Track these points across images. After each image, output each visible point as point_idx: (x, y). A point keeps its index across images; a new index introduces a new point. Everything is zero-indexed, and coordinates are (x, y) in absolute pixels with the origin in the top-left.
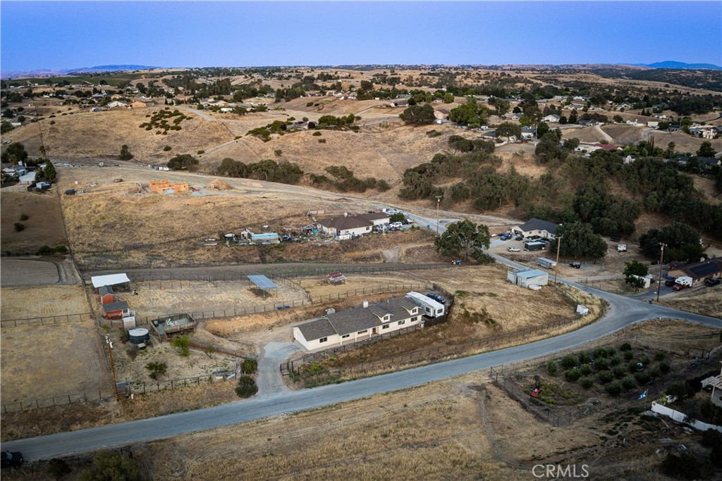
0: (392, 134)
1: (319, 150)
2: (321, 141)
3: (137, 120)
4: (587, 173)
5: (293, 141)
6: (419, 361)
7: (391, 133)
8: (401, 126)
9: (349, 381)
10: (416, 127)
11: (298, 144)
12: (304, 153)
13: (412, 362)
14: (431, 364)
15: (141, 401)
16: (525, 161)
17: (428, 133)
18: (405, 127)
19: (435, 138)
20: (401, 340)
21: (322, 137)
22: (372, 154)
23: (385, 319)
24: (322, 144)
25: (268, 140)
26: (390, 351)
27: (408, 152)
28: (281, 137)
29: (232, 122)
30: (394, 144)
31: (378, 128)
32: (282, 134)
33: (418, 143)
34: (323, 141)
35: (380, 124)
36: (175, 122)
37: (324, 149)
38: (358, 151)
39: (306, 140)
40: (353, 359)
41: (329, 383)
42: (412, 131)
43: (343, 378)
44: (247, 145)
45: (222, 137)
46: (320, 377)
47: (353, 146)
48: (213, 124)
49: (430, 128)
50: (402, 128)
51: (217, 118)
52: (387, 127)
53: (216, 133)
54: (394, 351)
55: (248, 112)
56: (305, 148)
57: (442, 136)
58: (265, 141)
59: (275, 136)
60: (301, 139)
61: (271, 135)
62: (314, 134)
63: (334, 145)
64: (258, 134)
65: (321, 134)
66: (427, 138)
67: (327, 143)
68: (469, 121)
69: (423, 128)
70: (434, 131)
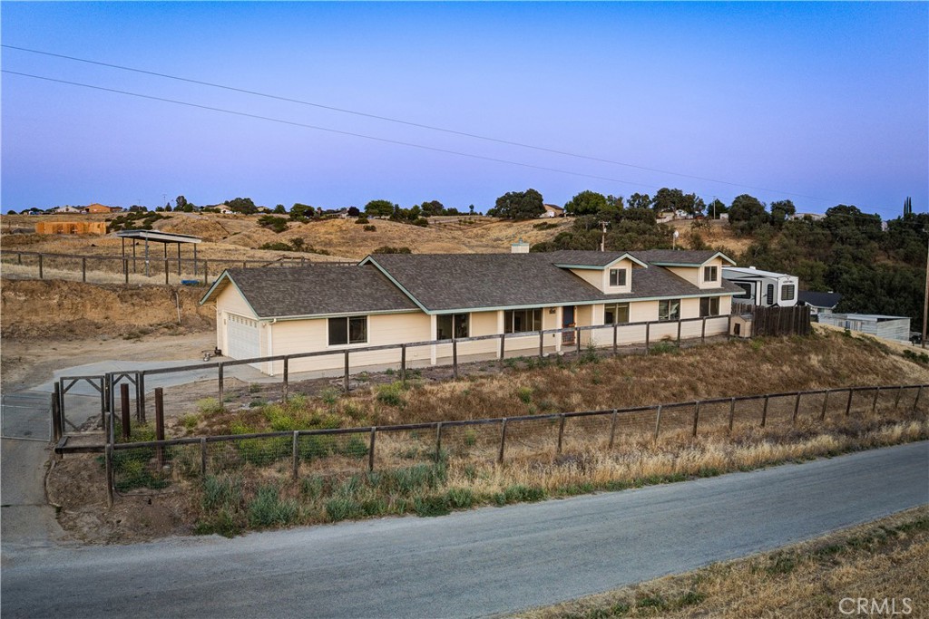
0: (480, 232)
1: (364, 240)
2: (367, 229)
4: (830, 238)
5: (323, 230)
6: (798, 437)
7: (478, 230)
8: (492, 223)
9: (497, 501)
10: (516, 222)
11: (331, 233)
13: (775, 438)
14: (848, 449)
16: (713, 235)
17: (535, 226)
18: (498, 224)
19: (549, 231)
20: (692, 359)
21: (370, 225)
22: (450, 245)
23: (613, 282)
24: (370, 233)
25: (283, 230)
26: (663, 394)
28: (304, 226)
29: (232, 222)
30: (484, 240)
31: (458, 226)
32: (307, 222)
34: (373, 229)
35: (460, 221)
36: (144, 223)
37: (373, 239)
38: (428, 241)
39: (345, 229)
40: (501, 405)
41: (370, 511)
42: (510, 226)
43: (458, 484)
44: (249, 237)
45: (214, 238)
46: (313, 472)
47: (419, 235)
48: (202, 222)
49: (536, 222)
50: (493, 225)
51: (209, 217)
52: (471, 223)
53: (204, 233)
54: (681, 394)
55: (258, 212)
56: (343, 238)
57: (558, 228)
58: (278, 232)
59: (295, 224)
60: (335, 228)
61: (288, 224)
62: (357, 222)
63: (389, 234)
64: (268, 224)
65: (367, 222)
66: (535, 231)
67: (379, 231)
68: (598, 208)
69: (527, 223)
70: (545, 223)
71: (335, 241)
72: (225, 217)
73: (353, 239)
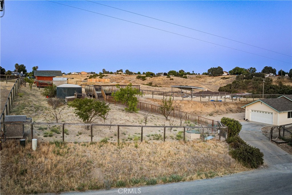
0: (203, 80)
1: (171, 83)
2: (171, 79)
3: (83, 78)
5: (157, 80)
8: (206, 77)
10: (214, 77)
11: (160, 81)
12: (163, 84)
15: (51, 155)
16: (285, 81)
17: (221, 78)
18: (209, 77)
19: (226, 80)
24: (172, 81)
25: (145, 80)
27: (214, 85)
28: (151, 79)
29: (126, 77)
30: (206, 82)
31: (196, 78)
32: (152, 77)
33: (218, 82)
34: (172, 79)
36: (100, 77)
37: (173, 82)
38: (190, 83)
39: (164, 79)
42: (213, 78)
48: (117, 77)
50: (207, 78)
52: (200, 77)
53: (119, 81)
55: (133, 74)
56: (164, 82)
57: (230, 79)
58: (143, 80)
59: (148, 78)
60: (161, 79)
61: (146, 78)
62: (167, 77)
63: (178, 81)
64: (139, 78)
65: (170, 77)
66: (222, 80)
67: (174, 80)
68: (242, 72)
69: (218, 77)
70: (225, 77)
71: (161, 83)
72: (123, 76)
73: (167, 83)
